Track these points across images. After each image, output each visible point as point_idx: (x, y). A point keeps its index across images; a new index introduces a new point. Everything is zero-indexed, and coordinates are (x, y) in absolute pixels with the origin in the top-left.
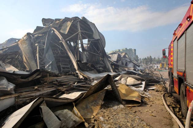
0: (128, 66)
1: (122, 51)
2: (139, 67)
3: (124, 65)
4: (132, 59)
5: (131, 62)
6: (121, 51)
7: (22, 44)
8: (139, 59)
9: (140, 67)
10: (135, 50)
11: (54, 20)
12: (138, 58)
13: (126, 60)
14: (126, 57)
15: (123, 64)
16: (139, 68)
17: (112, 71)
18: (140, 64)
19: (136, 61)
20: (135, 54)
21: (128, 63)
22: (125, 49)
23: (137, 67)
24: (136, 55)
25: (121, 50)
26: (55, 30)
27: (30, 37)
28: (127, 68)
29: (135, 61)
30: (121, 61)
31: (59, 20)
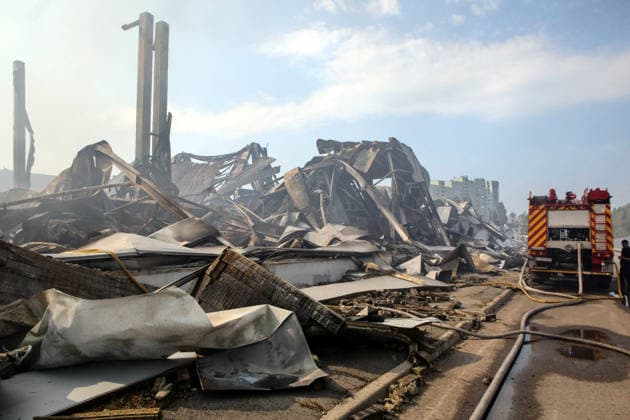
0: (476, 238)
1: (450, 186)
2: (503, 240)
3: (465, 234)
4: (486, 218)
5: (482, 226)
6: (446, 185)
7: (292, 189)
8: (508, 214)
9: (507, 241)
10: (496, 184)
11: (340, 143)
12: (505, 212)
13: (471, 223)
14: (470, 214)
15: (462, 230)
16: (503, 245)
17: (448, 243)
18: (507, 234)
19: (497, 223)
20: (496, 195)
21: (475, 230)
22: (461, 180)
23: (498, 241)
24: (500, 201)
25: (448, 184)
26: (347, 165)
27: (304, 176)
28: (473, 240)
29: (492, 224)
30: (457, 225)
31: (352, 144)
